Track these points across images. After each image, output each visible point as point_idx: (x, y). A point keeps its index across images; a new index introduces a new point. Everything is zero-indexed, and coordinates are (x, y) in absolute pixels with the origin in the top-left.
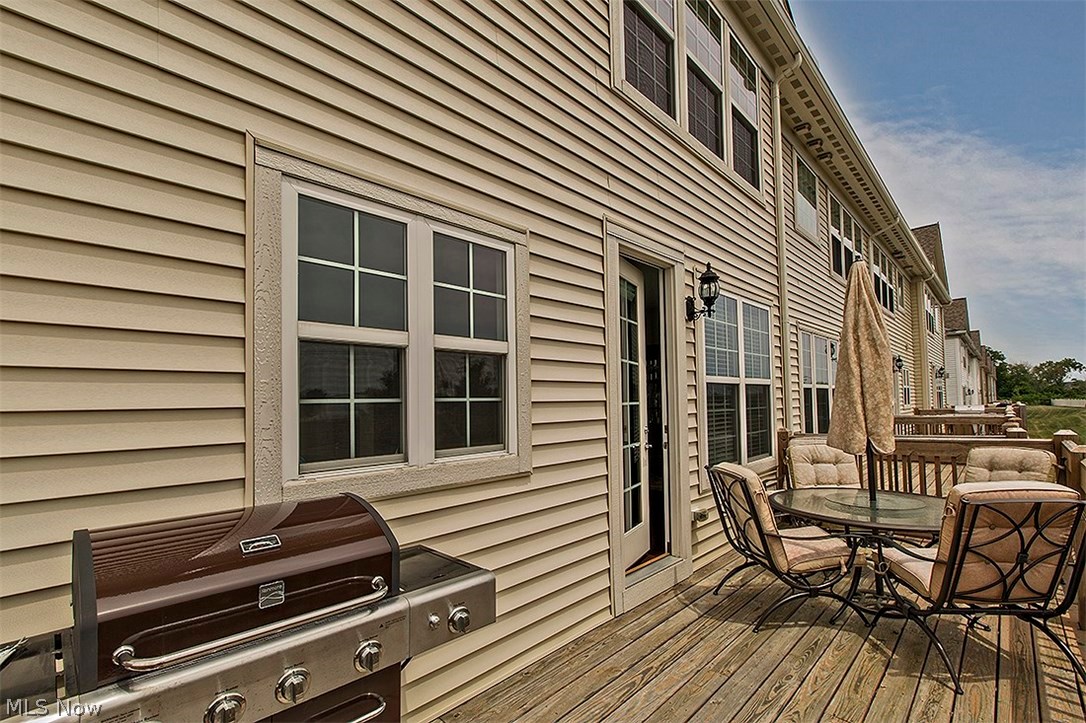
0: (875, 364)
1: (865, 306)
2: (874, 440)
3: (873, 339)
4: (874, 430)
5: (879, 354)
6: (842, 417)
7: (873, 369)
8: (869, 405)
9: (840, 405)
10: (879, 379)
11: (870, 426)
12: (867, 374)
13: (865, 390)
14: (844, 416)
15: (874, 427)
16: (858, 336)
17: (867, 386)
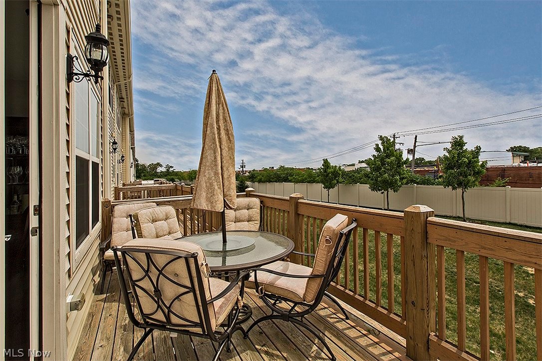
0: (228, 148)
1: (223, 106)
2: (228, 200)
3: (227, 129)
4: (228, 193)
5: (230, 140)
6: (208, 184)
7: (227, 150)
8: (225, 176)
9: (207, 176)
10: (230, 158)
11: (225, 190)
12: (224, 154)
13: (223, 164)
14: (210, 184)
15: (228, 191)
16: (219, 126)
17: (225, 162)
